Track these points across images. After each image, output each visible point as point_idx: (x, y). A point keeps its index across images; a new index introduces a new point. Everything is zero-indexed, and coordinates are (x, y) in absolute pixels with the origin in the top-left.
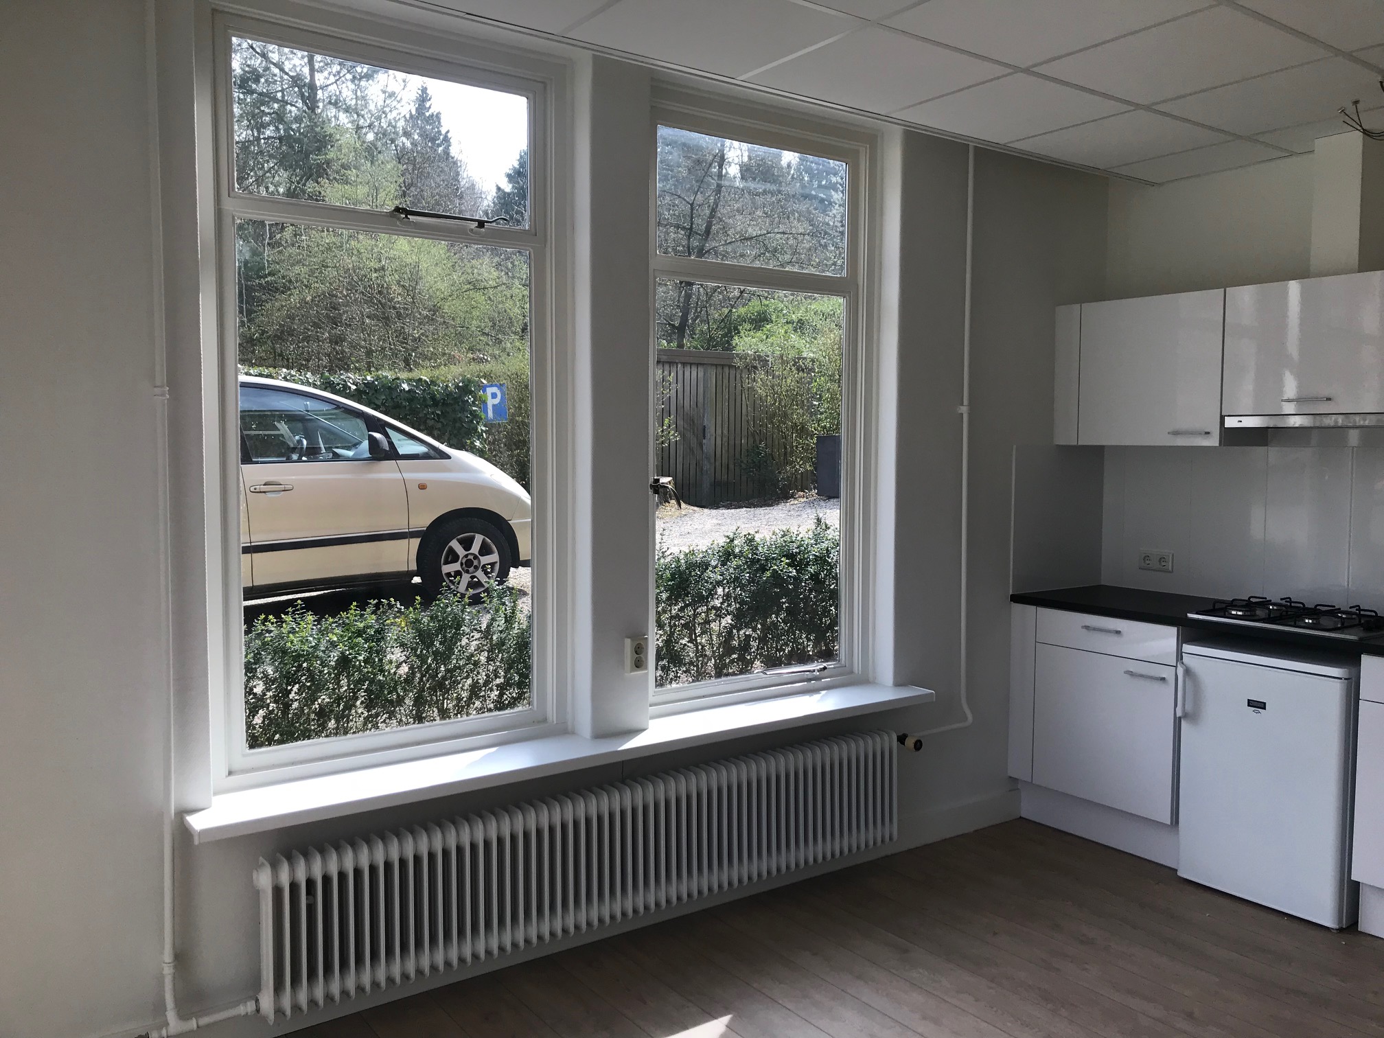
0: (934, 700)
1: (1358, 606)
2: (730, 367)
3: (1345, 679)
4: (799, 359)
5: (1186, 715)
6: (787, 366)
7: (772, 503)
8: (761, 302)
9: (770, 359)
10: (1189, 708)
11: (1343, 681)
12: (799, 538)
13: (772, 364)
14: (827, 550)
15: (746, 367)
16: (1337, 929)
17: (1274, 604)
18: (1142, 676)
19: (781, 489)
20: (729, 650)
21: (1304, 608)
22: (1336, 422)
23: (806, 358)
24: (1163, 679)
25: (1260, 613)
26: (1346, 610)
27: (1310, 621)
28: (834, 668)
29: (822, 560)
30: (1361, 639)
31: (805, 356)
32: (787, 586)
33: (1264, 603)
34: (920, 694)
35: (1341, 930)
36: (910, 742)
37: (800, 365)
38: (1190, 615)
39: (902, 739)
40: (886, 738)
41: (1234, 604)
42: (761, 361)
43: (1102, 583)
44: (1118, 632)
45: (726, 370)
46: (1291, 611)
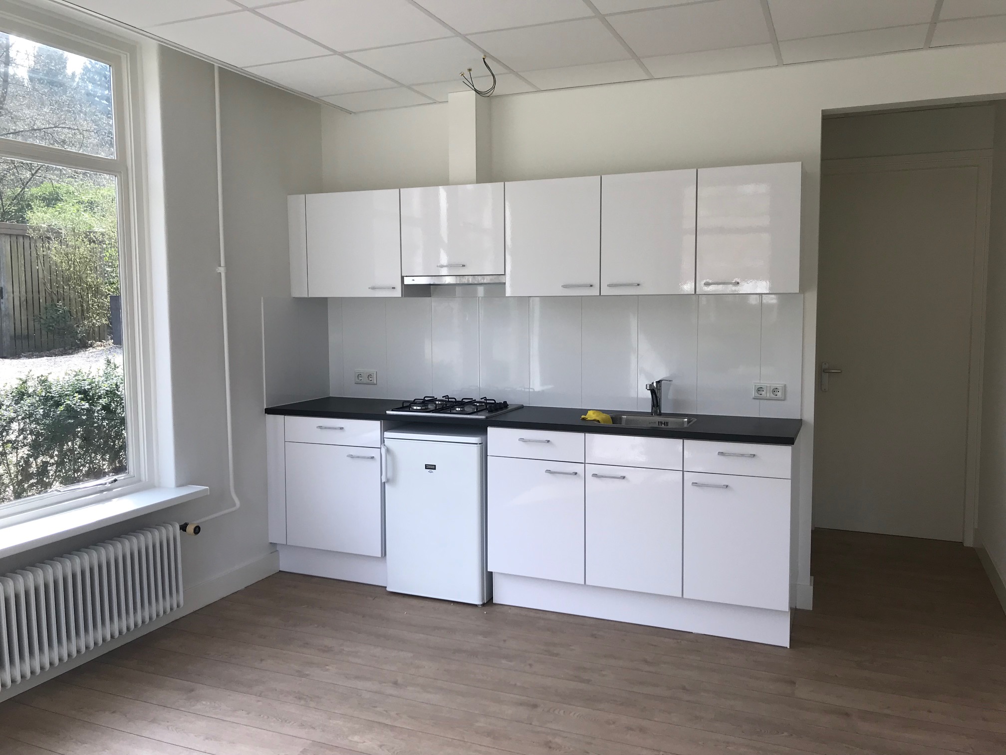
0: (209, 494)
1: (485, 397)
2: (24, 236)
3: (480, 444)
4: (90, 232)
5: (388, 481)
6: (79, 238)
7: (72, 352)
8: (52, 184)
9: (63, 231)
10: (390, 475)
11: (478, 445)
12: (90, 377)
13: (65, 235)
14: (116, 385)
15: (40, 237)
16: (481, 605)
17: (439, 401)
18: (358, 457)
19: (80, 340)
20: (27, 476)
21: (456, 402)
22: (468, 280)
23: (96, 232)
24: (373, 458)
25: (431, 407)
26: (478, 400)
27: (459, 409)
28: (124, 479)
29: (112, 394)
30: (487, 418)
31: (96, 231)
32: (81, 417)
33: (433, 400)
34: (196, 490)
35: (484, 605)
36: (191, 529)
37: (90, 238)
38: (388, 412)
39: (183, 528)
40: (171, 528)
41: (414, 403)
42: (54, 233)
43: (331, 395)
44: (342, 428)
45: (21, 240)
46: (449, 404)
